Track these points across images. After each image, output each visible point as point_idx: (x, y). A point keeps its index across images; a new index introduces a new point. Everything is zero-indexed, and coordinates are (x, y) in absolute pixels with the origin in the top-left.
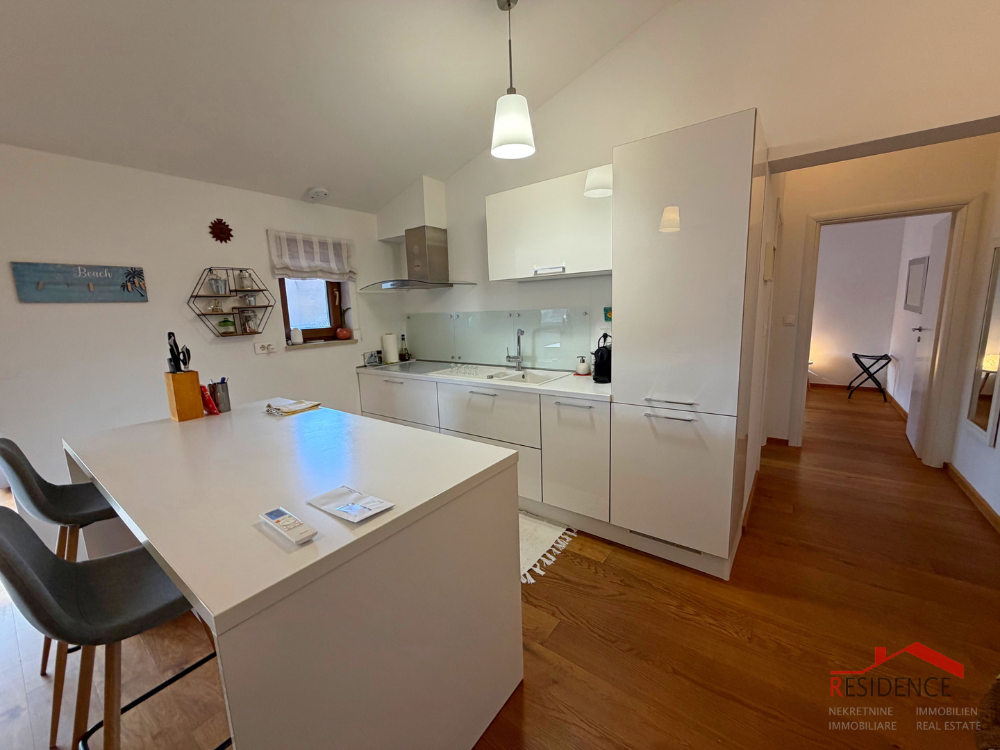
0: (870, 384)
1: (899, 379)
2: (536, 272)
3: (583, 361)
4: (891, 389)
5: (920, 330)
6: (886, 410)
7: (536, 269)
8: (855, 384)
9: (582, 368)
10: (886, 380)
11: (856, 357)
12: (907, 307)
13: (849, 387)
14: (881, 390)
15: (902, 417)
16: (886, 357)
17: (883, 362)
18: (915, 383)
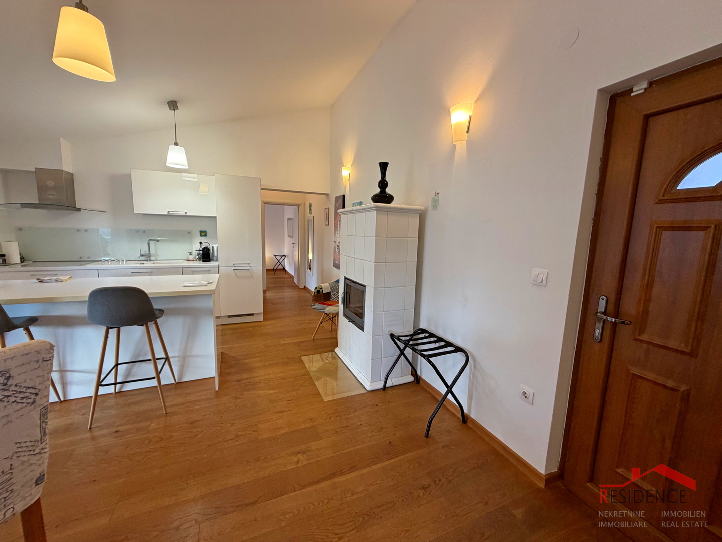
0: (280, 267)
1: (289, 263)
2: (169, 212)
3: (191, 255)
4: (287, 269)
5: (294, 244)
6: (287, 276)
7: (169, 210)
8: (275, 268)
9: (191, 258)
10: (285, 265)
11: (275, 256)
12: (289, 236)
13: (273, 270)
14: (284, 269)
15: (292, 277)
16: (284, 256)
17: (283, 258)
18: (295, 265)
